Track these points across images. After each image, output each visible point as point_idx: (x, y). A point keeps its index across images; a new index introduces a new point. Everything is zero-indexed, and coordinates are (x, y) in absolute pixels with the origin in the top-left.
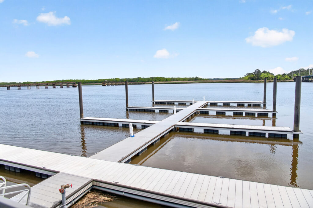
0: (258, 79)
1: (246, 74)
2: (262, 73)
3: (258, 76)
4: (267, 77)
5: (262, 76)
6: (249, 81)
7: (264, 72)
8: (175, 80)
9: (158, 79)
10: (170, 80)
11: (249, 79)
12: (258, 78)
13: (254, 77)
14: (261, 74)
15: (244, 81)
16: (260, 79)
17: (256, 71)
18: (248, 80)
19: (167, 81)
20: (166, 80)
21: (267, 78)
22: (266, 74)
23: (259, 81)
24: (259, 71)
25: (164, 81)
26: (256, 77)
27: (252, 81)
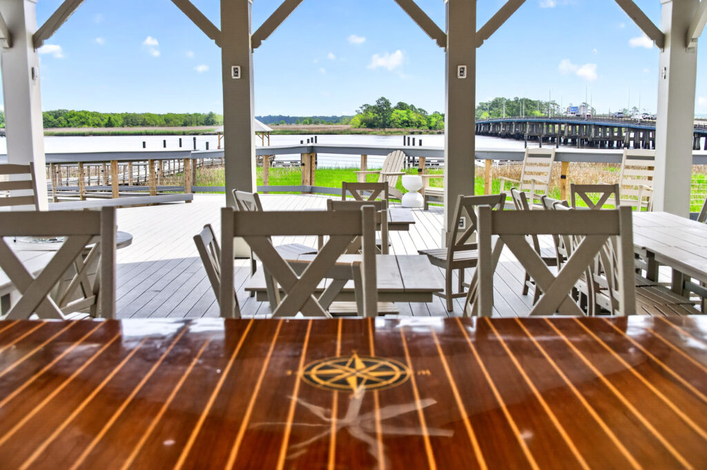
0: (384, 126)
1: (361, 108)
2: (396, 108)
3: (384, 117)
4: (407, 119)
5: (394, 116)
6: (361, 130)
7: (402, 106)
8: (140, 121)
9: (76, 118)
10: (121, 122)
11: (362, 124)
12: (384, 122)
13: (376, 118)
14: (392, 111)
15: (348, 129)
16: (389, 126)
17: (378, 102)
18: (359, 127)
19: (109, 124)
20: (106, 121)
21: (407, 122)
22: (405, 111)
23: (387, 130)
24: (387, 103)
25: (99, 125)
26: (380, 119)
27: (370, 130)
